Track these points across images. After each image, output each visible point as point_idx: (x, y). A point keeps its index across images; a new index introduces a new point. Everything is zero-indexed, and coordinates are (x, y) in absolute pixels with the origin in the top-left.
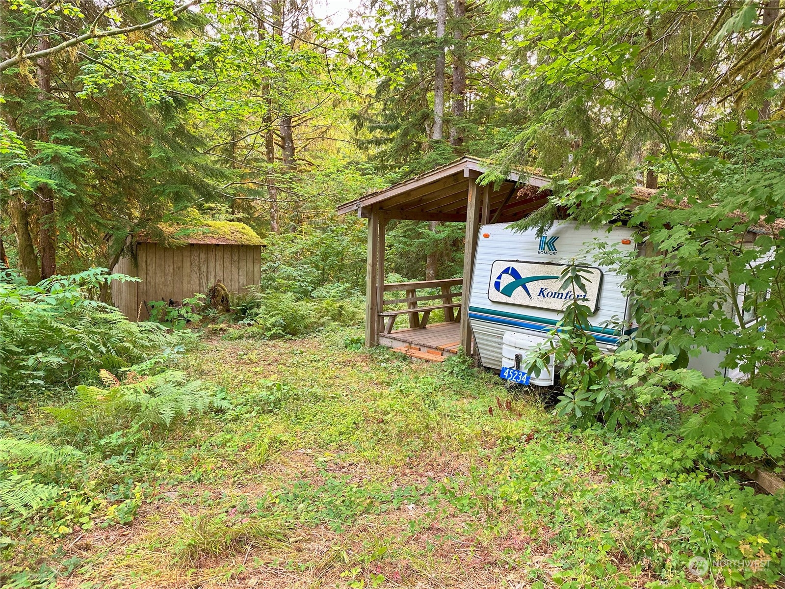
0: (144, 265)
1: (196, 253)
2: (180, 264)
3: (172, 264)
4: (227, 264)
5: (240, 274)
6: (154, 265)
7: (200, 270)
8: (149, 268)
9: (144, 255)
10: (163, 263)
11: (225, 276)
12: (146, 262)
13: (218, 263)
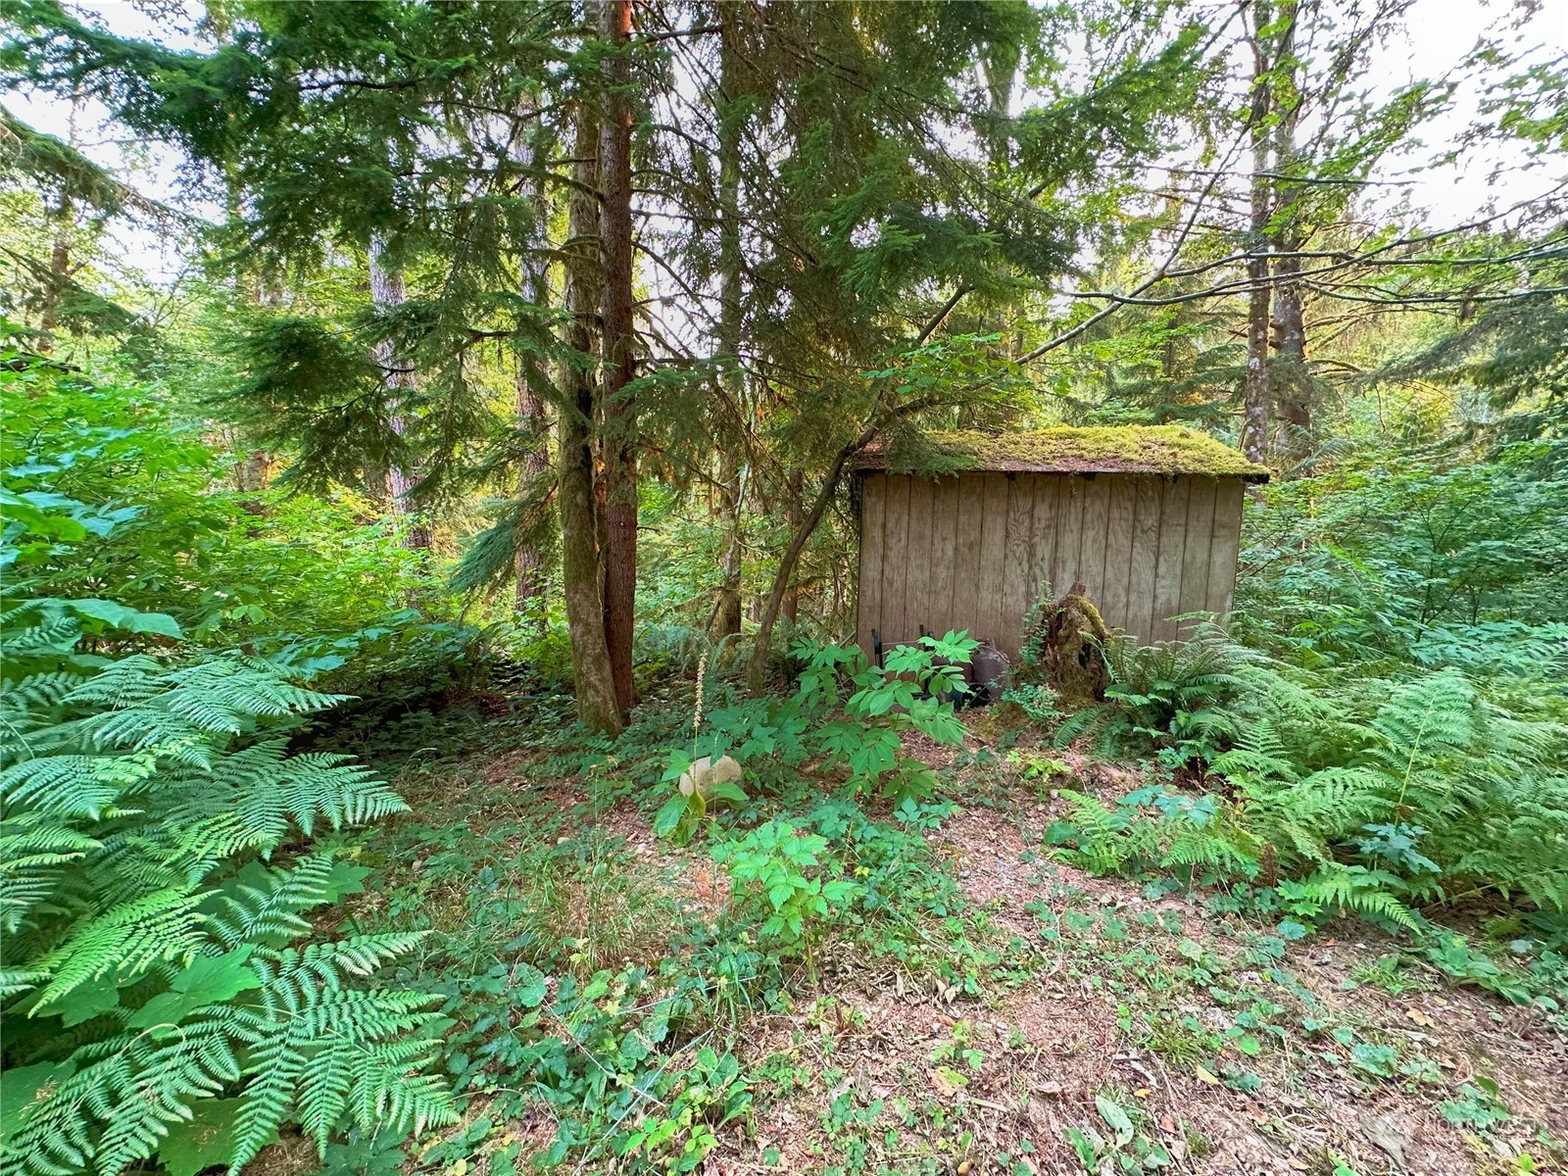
0: (877, 533)
1: (1024, 503)
2: (974, 535)
3: (951, 536)
4: (1120, 538)
5: (1162, 570)
6: (903, 535)
7: (1032, 554)
8: (892, 542)
9: (880, 507)
10: (928, 532)
11: (1109, 574)
12: (884, 525)
13: (1090, 534)
